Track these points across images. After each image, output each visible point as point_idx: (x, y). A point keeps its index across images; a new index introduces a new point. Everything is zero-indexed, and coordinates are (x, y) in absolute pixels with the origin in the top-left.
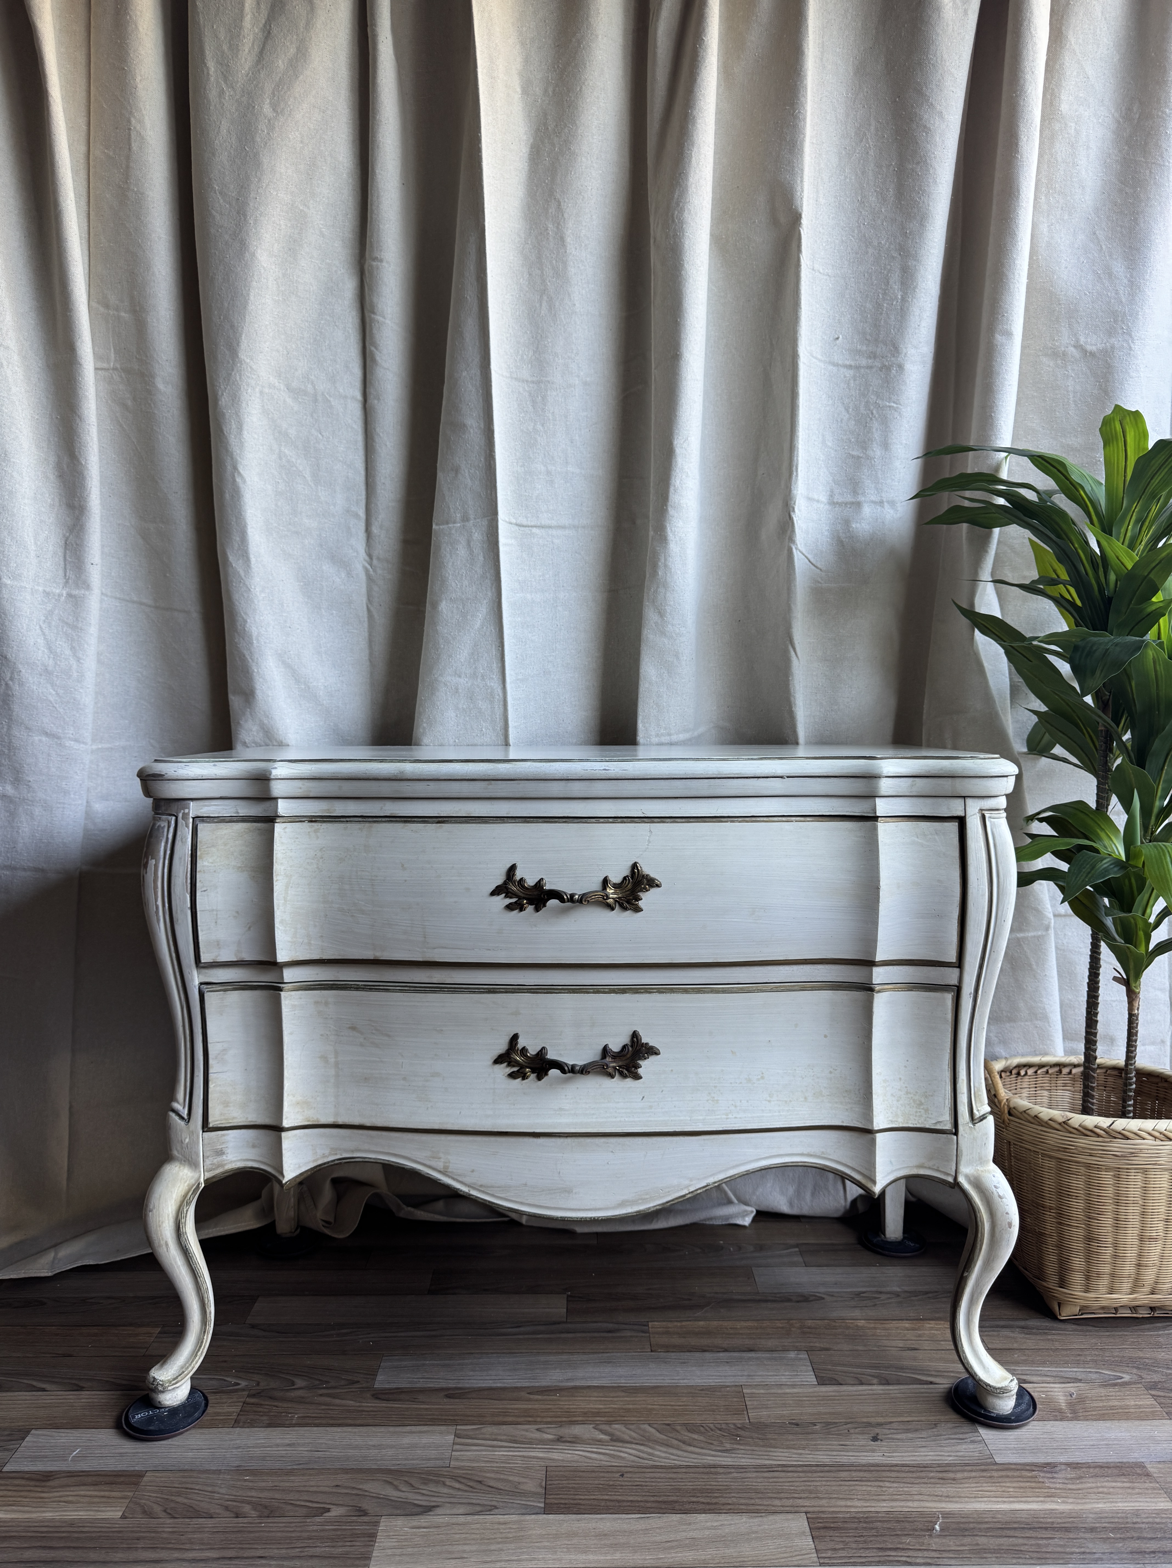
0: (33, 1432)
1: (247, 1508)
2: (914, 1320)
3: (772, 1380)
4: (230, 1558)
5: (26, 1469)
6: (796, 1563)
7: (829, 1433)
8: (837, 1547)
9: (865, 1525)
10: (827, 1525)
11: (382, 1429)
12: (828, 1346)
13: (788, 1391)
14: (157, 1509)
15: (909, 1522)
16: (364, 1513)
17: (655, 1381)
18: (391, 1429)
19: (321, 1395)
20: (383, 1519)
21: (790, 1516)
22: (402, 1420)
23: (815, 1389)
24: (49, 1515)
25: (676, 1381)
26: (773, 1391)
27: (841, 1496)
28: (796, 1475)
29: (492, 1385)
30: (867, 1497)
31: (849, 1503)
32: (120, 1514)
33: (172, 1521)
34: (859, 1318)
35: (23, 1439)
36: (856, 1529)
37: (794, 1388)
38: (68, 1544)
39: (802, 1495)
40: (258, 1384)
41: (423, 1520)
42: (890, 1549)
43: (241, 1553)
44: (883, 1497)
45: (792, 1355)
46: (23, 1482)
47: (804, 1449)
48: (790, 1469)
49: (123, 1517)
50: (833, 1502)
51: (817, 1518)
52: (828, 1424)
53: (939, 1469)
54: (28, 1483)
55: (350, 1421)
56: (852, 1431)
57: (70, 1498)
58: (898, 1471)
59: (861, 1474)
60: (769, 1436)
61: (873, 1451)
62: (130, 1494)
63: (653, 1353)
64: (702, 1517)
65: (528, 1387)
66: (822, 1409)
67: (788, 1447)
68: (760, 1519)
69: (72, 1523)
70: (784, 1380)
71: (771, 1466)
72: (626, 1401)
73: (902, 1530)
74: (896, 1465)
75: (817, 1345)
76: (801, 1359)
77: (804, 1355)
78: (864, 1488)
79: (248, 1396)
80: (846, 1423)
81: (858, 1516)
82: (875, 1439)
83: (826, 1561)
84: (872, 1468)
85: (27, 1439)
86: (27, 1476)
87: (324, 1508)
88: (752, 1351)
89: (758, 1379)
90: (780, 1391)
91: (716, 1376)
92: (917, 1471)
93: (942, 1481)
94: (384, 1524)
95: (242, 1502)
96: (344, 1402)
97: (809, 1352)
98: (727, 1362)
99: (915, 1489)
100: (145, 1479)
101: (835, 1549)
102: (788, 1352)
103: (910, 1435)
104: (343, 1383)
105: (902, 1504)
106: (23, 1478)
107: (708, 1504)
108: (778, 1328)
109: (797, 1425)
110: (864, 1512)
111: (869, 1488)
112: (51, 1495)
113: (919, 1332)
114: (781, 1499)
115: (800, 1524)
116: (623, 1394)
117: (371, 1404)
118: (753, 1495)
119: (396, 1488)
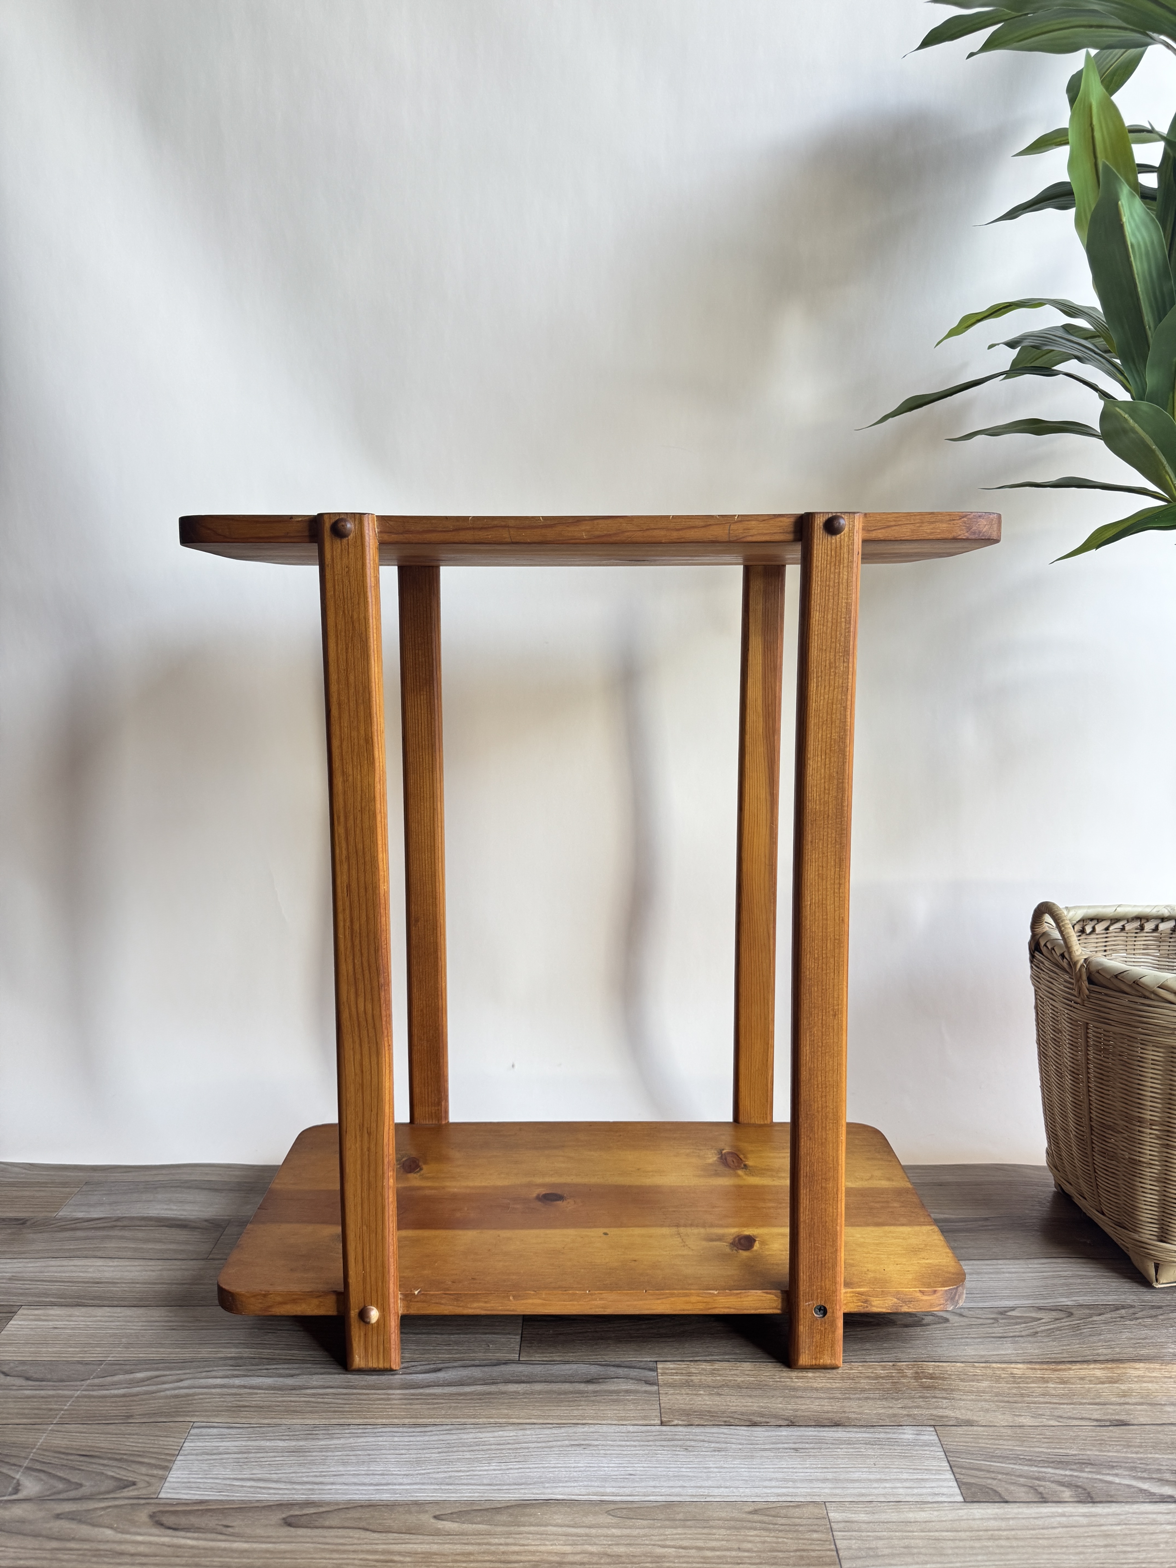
2: (1107, 1361)
3: (878, 1491)
12: (969, 1416)
13: (911, 1516)
17: (668, 1491)
23: (962, 1513)
25: (706, 1491)
26: (883, 1516)
29: (373, 1497)
34: (1013, 1359)
37: (922, 1510)
45: (908, 1434)
63: (664, 1428)
65: (436, 1503)
70: (902, 1491)
72: (613, 1536)
75: (949, 1413)
76: (926, 1444)
77: (929, 1436)
88: (837, 1425)
89: (853, 1490)
90: (896, 1517)
91: (777, 1480)
97: (937, 1428)
98: (796, 1449)
102: (900, 1429)
104: (104, 1486)
108: (877, 1377)
113: (1123, 1387)
116: (610, 1520)
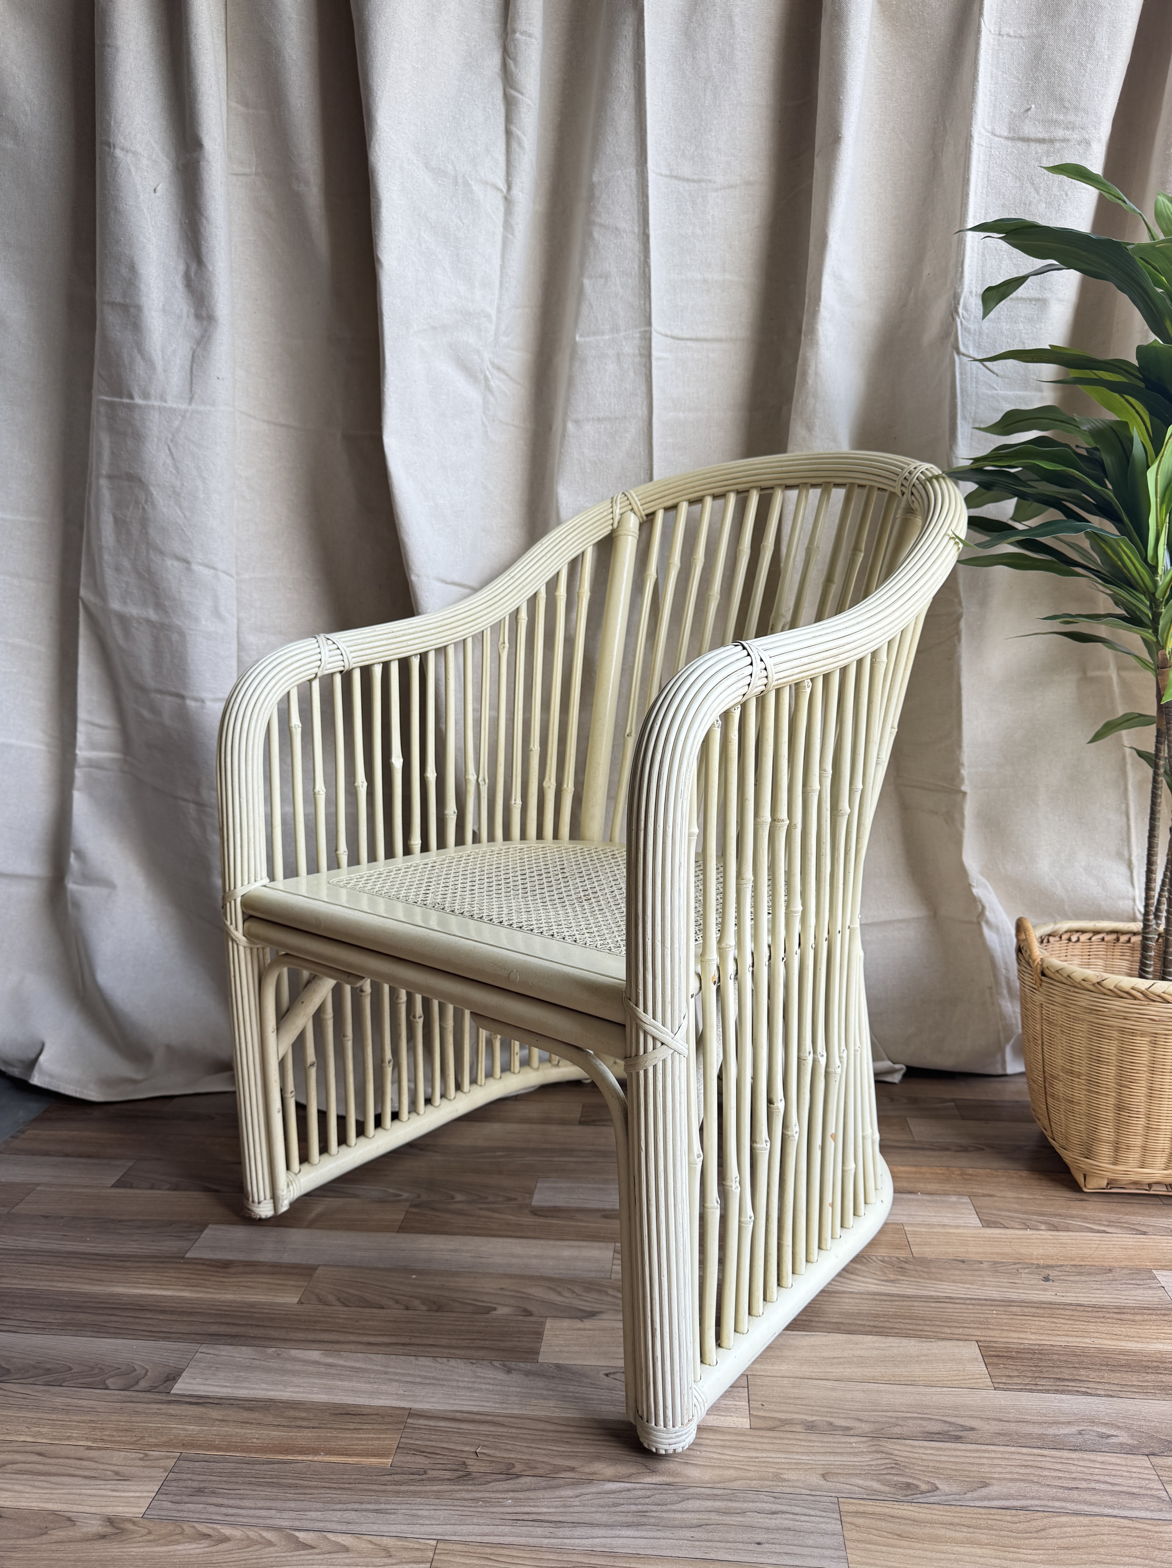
0: (210, 1226)
1: (416, 1303)
3: (934, 1220)
4: (403, 1344)
5: (206, 1257)
6: (970, 1386)
7: (997, 1271)
8: (1011, 1374)
9: (1040, 1357)
10: (1001, 1354)
11: (542, 1242)
12: (992, 1193)
13: (952, 1231)
14: (331, 1298)
15: (1087, 1356)
16: (529, 1313)
18: (551, 1242)
19: (481, 1209)
20: (548, 1320)
21: (961, 1343)
22: (561, 1235)
23: (980, 1231)
24: (229, 1297)
26: (935, 1230)
27: (1013, 1329)
28: (964, 1306)
30: (1041, 1331)
31: (1022, 1336)
32: (297, 1300)
33: (345, 1309)
35: (202, 1231)
36: (1031, 1359)
37: (959, 1229)
38: (250, 1322)
39: (972, 1325)
40: (419, 1196)
41: (588, 1324)
42: (1067, 1380)
43: (413, 1341)
44: (1059, 1333)
45: (954, 1199)
46: (204, 1267)
47: (971, 1284)
48: (958, 1301)
49: (300, 1302)
50: (1005, 1334)
51: (989, 1347)
52: (995, 1263)
53: (1115, 1310)
54: (209, 1268)
55: (510, 1233)
56: (1021, 1271)
57: (249, 1284)
58: (1073, 1310)
59: (1034, 1310)
60: (933, 1270)
61: (1045, 1290)
62: (306, 1284)
64: (869, 1338)
66: (989, 1250)
67: (954, 1281)
68: (930, 1344)
69: (252, 1305)
70: (946, 1221)
71: (938, 1297)
73: (1079, 1363)
74: (1071, 1304)
75: (980, 1191)
76: (963, 1203)
77: (966, 1200)
78: (1037, 1323)
79: (411, 1206)
80: (1015, 1264)
81: (1032, 1347)
82: (1046, 1279)
83: (1001, 1386)
84: (1046, 1306)
85: (206, 1232)
86: (208, 1263)
87: (490, 1307)
88: (911, 1193)
89: (919, 1220)
90: (942, 1231)
92: (1093, 1311)
93: (1120, 1322)
94: (549, 1324)
95: (411, 1297)
96: (503, 1216)
97: (972, 1197)
99: (1092, 1327)
100: (318, 1271)
101: (1009, 1376)
102: (949, 1196)
103: (1083, 1278)
104: (501, 1199)
105: (1078, 1340)
106: (204, 1264)
107: (875, 1327)
108: (937, 1174)
109: (963, 1262)
110: (1039, 1345)
111: (1043, 1324)
112: (231, 1280)
114: (950, 1327)
115: (972, 1351)
117: (528, 1220)
118: (921, 1322)
119: (560, 1294)
